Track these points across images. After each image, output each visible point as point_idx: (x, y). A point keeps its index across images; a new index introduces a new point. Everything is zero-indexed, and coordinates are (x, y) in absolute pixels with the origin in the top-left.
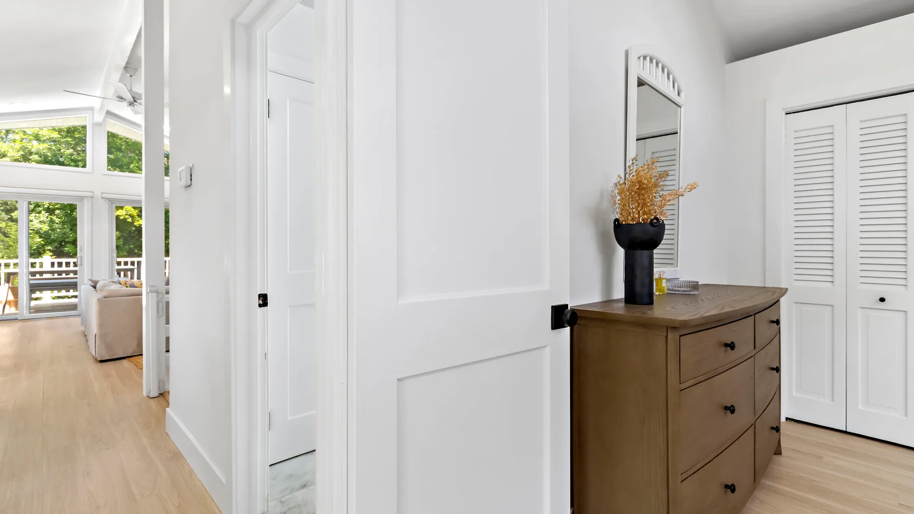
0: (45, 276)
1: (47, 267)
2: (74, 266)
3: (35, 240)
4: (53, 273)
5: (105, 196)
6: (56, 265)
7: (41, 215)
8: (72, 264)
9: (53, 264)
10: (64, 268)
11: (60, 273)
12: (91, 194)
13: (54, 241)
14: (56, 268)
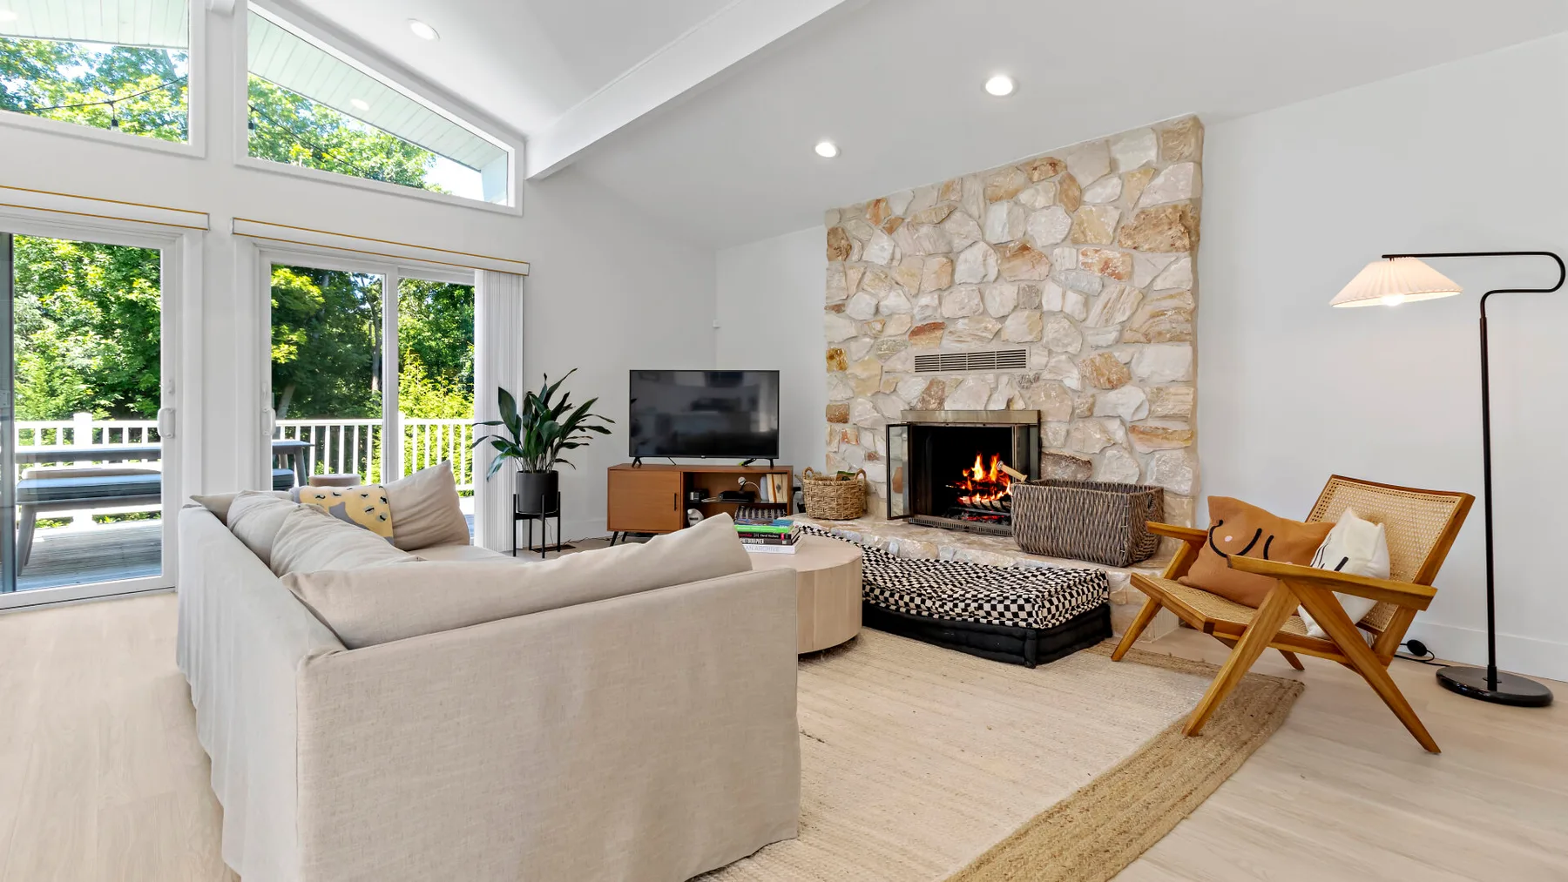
0: (80, 465)
1: (83, 442)
2: (150, 440)
3: (75, 387)
4: (96, 456)
5: (242, 227)
6: (106, 435)
7: (87, 338)
8: (145, 435)
9: (98, 437)
10: (126, 444)
11: (115, 456)
12: (200, 221)
13: (113, 388)
14: (106, 445)
